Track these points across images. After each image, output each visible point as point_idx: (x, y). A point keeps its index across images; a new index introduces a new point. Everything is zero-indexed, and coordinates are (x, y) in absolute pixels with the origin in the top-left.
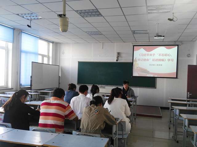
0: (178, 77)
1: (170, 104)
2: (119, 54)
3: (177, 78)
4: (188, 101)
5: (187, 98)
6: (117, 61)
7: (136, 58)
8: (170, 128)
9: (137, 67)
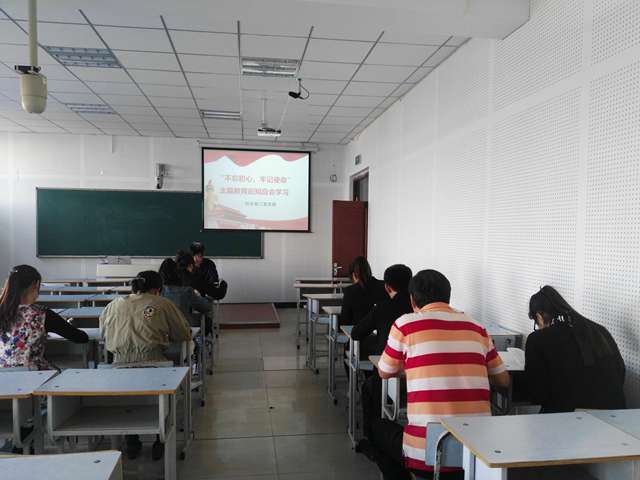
0: (313, 228)
1: (298, 290)
2: (162, 167)
3: (309, 231)
4: (335, 282)
5: (334, 276)
6: (158, 187)
7: (210, 182)
8: (298, 347)
9: (215, 206)
